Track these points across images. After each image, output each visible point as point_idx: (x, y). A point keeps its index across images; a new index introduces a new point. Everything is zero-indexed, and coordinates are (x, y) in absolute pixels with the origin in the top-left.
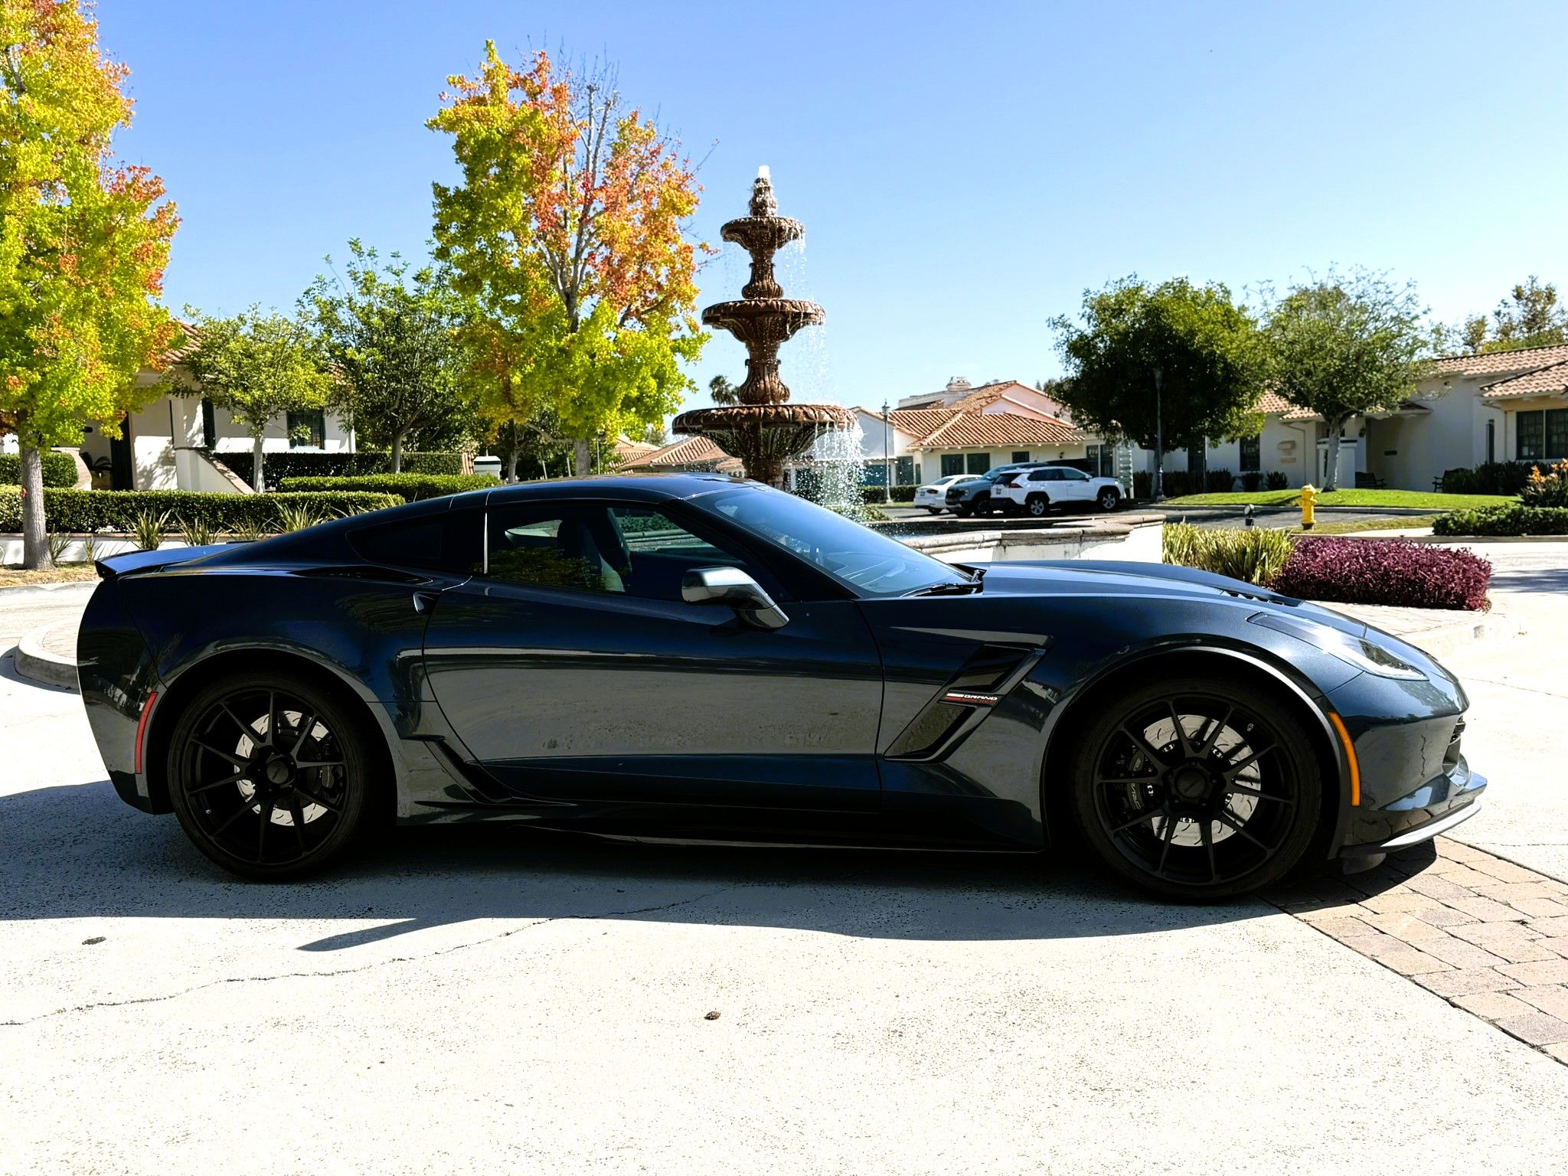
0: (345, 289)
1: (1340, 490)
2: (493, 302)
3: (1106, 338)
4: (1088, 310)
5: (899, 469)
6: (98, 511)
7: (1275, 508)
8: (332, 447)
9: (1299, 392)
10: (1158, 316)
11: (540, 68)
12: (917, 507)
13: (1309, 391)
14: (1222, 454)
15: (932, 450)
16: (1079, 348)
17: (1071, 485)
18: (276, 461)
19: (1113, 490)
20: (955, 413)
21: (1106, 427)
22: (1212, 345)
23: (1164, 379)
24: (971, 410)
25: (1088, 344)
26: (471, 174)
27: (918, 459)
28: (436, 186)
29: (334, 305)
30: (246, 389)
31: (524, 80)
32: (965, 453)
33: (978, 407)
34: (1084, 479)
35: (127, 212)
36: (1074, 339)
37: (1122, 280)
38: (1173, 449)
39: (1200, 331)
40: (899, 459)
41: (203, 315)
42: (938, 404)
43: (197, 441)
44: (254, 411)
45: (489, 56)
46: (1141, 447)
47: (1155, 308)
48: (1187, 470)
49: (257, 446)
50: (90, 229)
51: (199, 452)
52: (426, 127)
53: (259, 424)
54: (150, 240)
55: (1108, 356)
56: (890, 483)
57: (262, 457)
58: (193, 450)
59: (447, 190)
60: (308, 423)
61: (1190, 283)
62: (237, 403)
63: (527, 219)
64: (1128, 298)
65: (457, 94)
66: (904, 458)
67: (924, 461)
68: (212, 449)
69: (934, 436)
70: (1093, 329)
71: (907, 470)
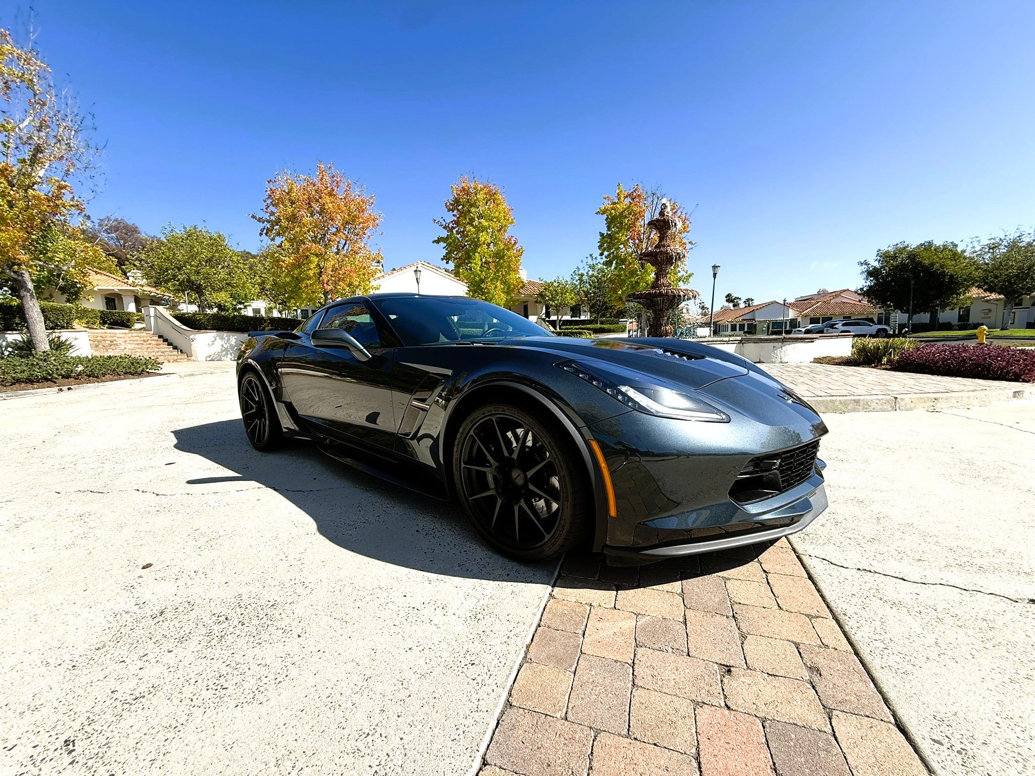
0: (585, 270)
1: (1011, 329)
2: (616, 268)
3: (887, 268)
5: (790, 322)
8: (583, 318)
9: (990, 286)
10: (914, 258)
11: (636, 189)
13: (996, 285)
14: (948, 315)
15: (806, 316)
16: (872, 273)
17: (863, 328)
18: (566, 323)
19: (885, 330)
20: (818, 302)
21: (884, 303)
22: (943, 268)
23: (915, 284)
24: (826, 301)
25: (877, 271)
26: (609, 228)
27: (799, 319)
28: (600, 233)
29: (582, 275)
30: (554, 301)
31: (630, 195)
32: (821, 317)
33: (829, 299)
34: (869, 325)
35: (508, 250)
36: (870, 270)
37: (897, 244)
38: (919, 313)
39: (937, 263)
40: (791, 319)
41: (544, 280)
42: (812, 299)
43: (544, 317)
44: (556, 307)
45: (619, 188)
46: (902, 312)
47: (914, 254)
48: (928, 322)
49: (558, 318)
50: (499, 255)
51: (544, 320)
52: (597, 214)
53: (558, 311)
54: (515, 257)
55: (887, 276)
56: (786, 328)
57: (560, 321)
58: (542, 319)
59: (603, 234)
60: (575, 310)
61: (935, 242)
62: (552, 305)
63: (628, 240)
64: (900, 251)
65: (606, 202)
66: (793, 319)
67: (802, 319)
68: (547, 319)
69: (807, 311)
70: (880, 265)
71: (794, 323)
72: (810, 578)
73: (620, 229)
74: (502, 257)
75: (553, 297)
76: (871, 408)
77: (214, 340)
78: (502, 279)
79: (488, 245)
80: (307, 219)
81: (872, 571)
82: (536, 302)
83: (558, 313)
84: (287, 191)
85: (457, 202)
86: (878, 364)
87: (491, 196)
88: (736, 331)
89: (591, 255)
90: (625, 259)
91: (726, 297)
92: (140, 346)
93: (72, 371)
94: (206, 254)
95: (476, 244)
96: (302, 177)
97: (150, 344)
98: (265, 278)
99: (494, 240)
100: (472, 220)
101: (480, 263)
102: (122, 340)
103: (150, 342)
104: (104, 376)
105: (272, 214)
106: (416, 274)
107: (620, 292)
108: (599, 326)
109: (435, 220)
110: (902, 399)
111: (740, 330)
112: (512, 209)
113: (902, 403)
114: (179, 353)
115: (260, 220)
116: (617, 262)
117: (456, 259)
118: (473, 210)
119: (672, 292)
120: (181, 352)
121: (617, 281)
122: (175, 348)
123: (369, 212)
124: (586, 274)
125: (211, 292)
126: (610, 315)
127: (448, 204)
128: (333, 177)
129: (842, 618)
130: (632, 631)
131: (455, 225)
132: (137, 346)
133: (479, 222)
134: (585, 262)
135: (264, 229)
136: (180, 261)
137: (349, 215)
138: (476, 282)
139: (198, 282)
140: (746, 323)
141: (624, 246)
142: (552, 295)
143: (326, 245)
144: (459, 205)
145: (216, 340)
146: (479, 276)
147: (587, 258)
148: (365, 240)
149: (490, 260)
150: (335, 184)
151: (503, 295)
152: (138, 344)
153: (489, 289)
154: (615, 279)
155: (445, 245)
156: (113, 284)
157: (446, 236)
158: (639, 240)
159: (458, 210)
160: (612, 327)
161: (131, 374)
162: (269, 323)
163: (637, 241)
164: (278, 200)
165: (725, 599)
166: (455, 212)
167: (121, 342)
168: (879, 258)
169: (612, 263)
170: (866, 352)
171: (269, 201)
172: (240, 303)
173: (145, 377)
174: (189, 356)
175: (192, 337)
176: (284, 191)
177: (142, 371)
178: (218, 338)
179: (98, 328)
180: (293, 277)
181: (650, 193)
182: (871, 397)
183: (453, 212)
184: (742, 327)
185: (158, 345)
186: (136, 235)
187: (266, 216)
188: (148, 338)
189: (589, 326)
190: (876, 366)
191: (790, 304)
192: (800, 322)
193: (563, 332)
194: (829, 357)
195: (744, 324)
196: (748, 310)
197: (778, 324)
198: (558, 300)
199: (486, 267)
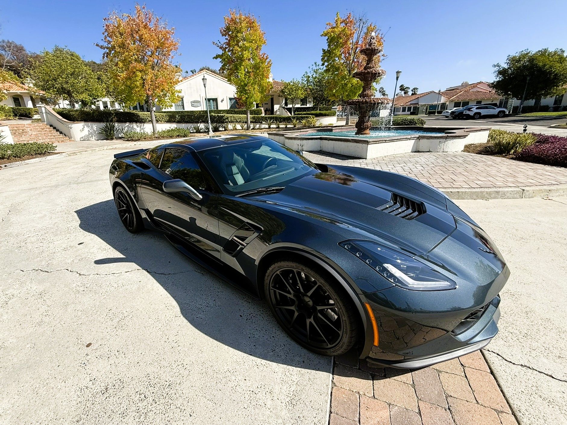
3: (512, 69)
5: (441, 106)
6: (262, 119)
7: (561, 117)
8: (308, 106)
10: (533, 61)
11: (349, 17)
14: (548, 100)
15: (452, 101)
16: (502, 72)
17: (489, 110)
18: (298, 109)
19: (504, 112)
20: (461, 91)
21: (506, 93)
22: (552, 68)
23: (530, 80)
24: (466, 90)
25: (505, 71)
26: (329, 46)
27: (447, 103)
28: (323, 49)
29: (309, 77)
30: (290, 95)
31: (344, 21)
32: (463, 102)
33: (469, 89)
34: (494, 109)
35: (262, 63)
36: (501, 70)
37: (523, 51)
38: (529, 99)
39: (548, 64)
40: (442, 103)
41: (285, 81)
42: (457, 89)
43: (284, 106)
44: (292, 99)
45: (337, 16)
46: (517, 99)
47: (533, 59)
48: (533, 105)
49: (292, 106)
50: (256, 67)
51: (284, 108)
52: (321, 36)
54: (267, 68)
55: (511, 74)
56: (438, 109)
57: (294, 108)
58: (283, 107)
59: (325, 50)
60: (304, 101)
61: (549, 49)
62: (289, 98)
63: (341, 54)
64: (523, 56)
65: (328, 27)
66: (444, 103)
67: (449, 104)
68: (286, 107)
69: (453, 97)
70: (508, 66)
71: (444, 106)
72: (492, 373)
73: (337, 46)
74: (258, 68)
75: (290, 93)
76: (506, 197)
77: (83, 127)
78: (258, 83)
79: (249, 60)
80: (132, 46)
81: (531, 367)
82: (279, 96)
83: (293, 103)
84: (117, 26)
85: (228, 29)
86: (507, 154)
87: (251, 25)
88: (405, 111)
89: (315, 63)
90: (339, 67)
91: (400, 87)
92: (40, 132)
93: (5, 155)
94: (70, 70)
95: (241, 59)
96: (126, 15)
97: (46, 131)
98: (108, 84)
99: (253, 56)
100: (238, 42)
101: (244, 73)
102: (29, 129)
103: (45, 129)
104: (23, 157)
105: (109, 42)
106: (204, 81)
107: (334, 91)
108: (318, 112)
109: (214, 43)
110: (528, 191)
111: (408, 111)
112: (265, 33)
113: (527, 194)
114: (64, 136)
115: (102, 47)
117: (229, 69)
118: (239, 35)
119: (373, 100)
120: (65, 135)
121: (332, 83)
122: (61, 133)
123: (172, 38)
124: (311, 77)
125: (77, 94)
126: (326, 103)
127: (222, 30)
128: (146, 15)
129: (518, 414)
130: (389, 420)
131: (227, 46)
132: (38, 132)
133: (243, 44)
134: (311, 68)
135: (105, 53)
136: (55, 75)
137: (159, 42)
138: (242, 85)
139: (68, 89)
140: (412, 106)
141: (338, 58)
142: (289, 91)
143: (146, 64)
144: (230, 31)
145: (84, 127)
146: (244, 81)
147: (313, 65)
148: (170, 59)
149: (251, 70)
150: (148, 20)
151: (259, 94)
152: (39, 131)
153: (250, 90)
154: (332, 81)
155: (221, 60)
156: (16, 89)
157: (221, 54)
158: (348, 54)
159: (229, 35)
160: (327, 112)
161: (39, 154)
162: (115, 116)
163: (347, 55)
164: (112, 32)
165: (442, 391)
166: (227, 37)
167: (29, 130)
168: (508, 61)
170: (501, 145)
171: (106, 34)
172: (95, 99)
173: (48, 156)
174: (70, 138)
175: (70, 126)
176: (115, 26)
177: (45, 152)
178: (85, 126)
179: (12, 119)
180: (127, 86)
181: (358, 19)
182: (507, 189)
183: (226, 36)
184: (409, 109)
185: (50, 131)
186: (24, 52)
187: (105, 44)
188: (44, 127)
189: (312, 112)
190: (506, 156)
191: (443, 93)
192: (447, 105)
193: (296, 117)
194: (473, 144)
195: (411, 107)
196: (414, 97)
197: (433, 107)
198: (293, 95)
199: (248, 76)
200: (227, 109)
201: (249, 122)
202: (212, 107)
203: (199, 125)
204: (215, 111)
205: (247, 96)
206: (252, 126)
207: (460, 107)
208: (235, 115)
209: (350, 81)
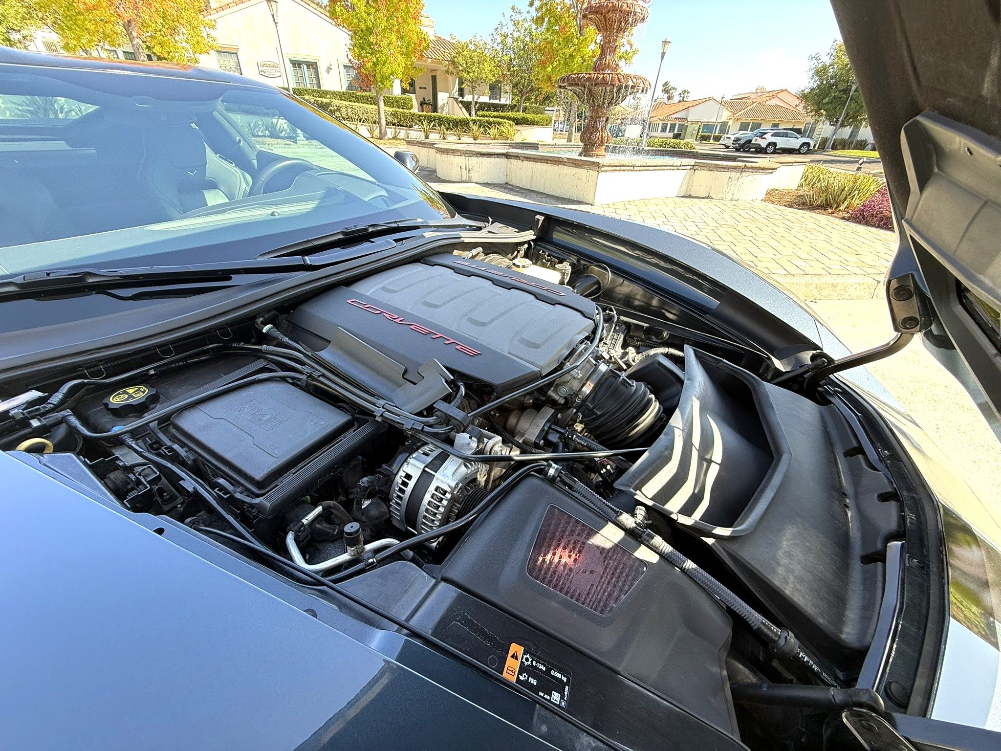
0: (509, 29)
2: (548, 30)
3: (836, 67)
4: (832, 51)
5: (721, 126)
6: (413, 120)
8: (503, 101)
12: (720, 144)
15: (739, 119)
16: (820, 72)
17: (789, 140)
18: (483, 107)
20: (753, 103)
21: (817, 114)
24: (761, 102)
25: (825, 70)
27: (730, 123)
29: (506, 36)
30: (468, 73)
32: (752, 121)
33: (765, 100)
34: (797, 138)
36: (819, 67)
38: (845, 126)
40: (722, 122)
41: (457, 38)
42: (748, 98)
43: (456, 95)
44: (472, 83)
46: (830, 124)
48: (848, 137)
49: (474, 98)
51: (456, 99)
53: (473, 88)
55: (832, 77)
56: (715, 133)
57: (476, 103)
60: (495, 89)
62: (466, 79)
66: (725, 122)
67: (733, 124)
68: (460, 99)
69: (740, 113)
70: (831, 61)
71: (724, 127)
75: (468, 67)
78: (397, 30)
82: (447, 72)
83: (473, 91)
86: (836, 209)
88: (666, 131)
91: (662, 86)
107: (549, 69)
108: (520, 115)
111: (670, 132)
116: (549, 20)
119: (618, 79)
121: (548, 52)
124: (510, 36)
126: (536, 99)
138: (362, 31)
140: (678, 123)
142: (467, 64)
146: (365, 21)
151: (400, 57)
153: (380, 46)
154: (546, 47)
160: (536, 117)
169: (543, 20)
170: (828, 192)
184: (672, 128)
189: (510, 114)
190: (833, 213)
191: (726, 103)
192: (730, 126)
193: (478, 120)
194: (777, 190)
195: (675, 125)
196: (682, 106)
197: (709, 127)
198: (474, 72)
199: (373, 8)
200: (339, 90)
201: (384, 123)
202: (308, 82)
203: (275, 121)
204: (314, 91)
205: (375, 60)
206: (390, 132)
207: (747, 130)
208: (356, 104)
209: (579, 49)
